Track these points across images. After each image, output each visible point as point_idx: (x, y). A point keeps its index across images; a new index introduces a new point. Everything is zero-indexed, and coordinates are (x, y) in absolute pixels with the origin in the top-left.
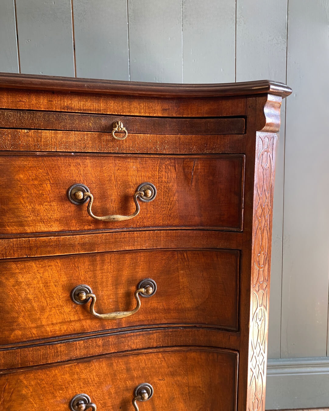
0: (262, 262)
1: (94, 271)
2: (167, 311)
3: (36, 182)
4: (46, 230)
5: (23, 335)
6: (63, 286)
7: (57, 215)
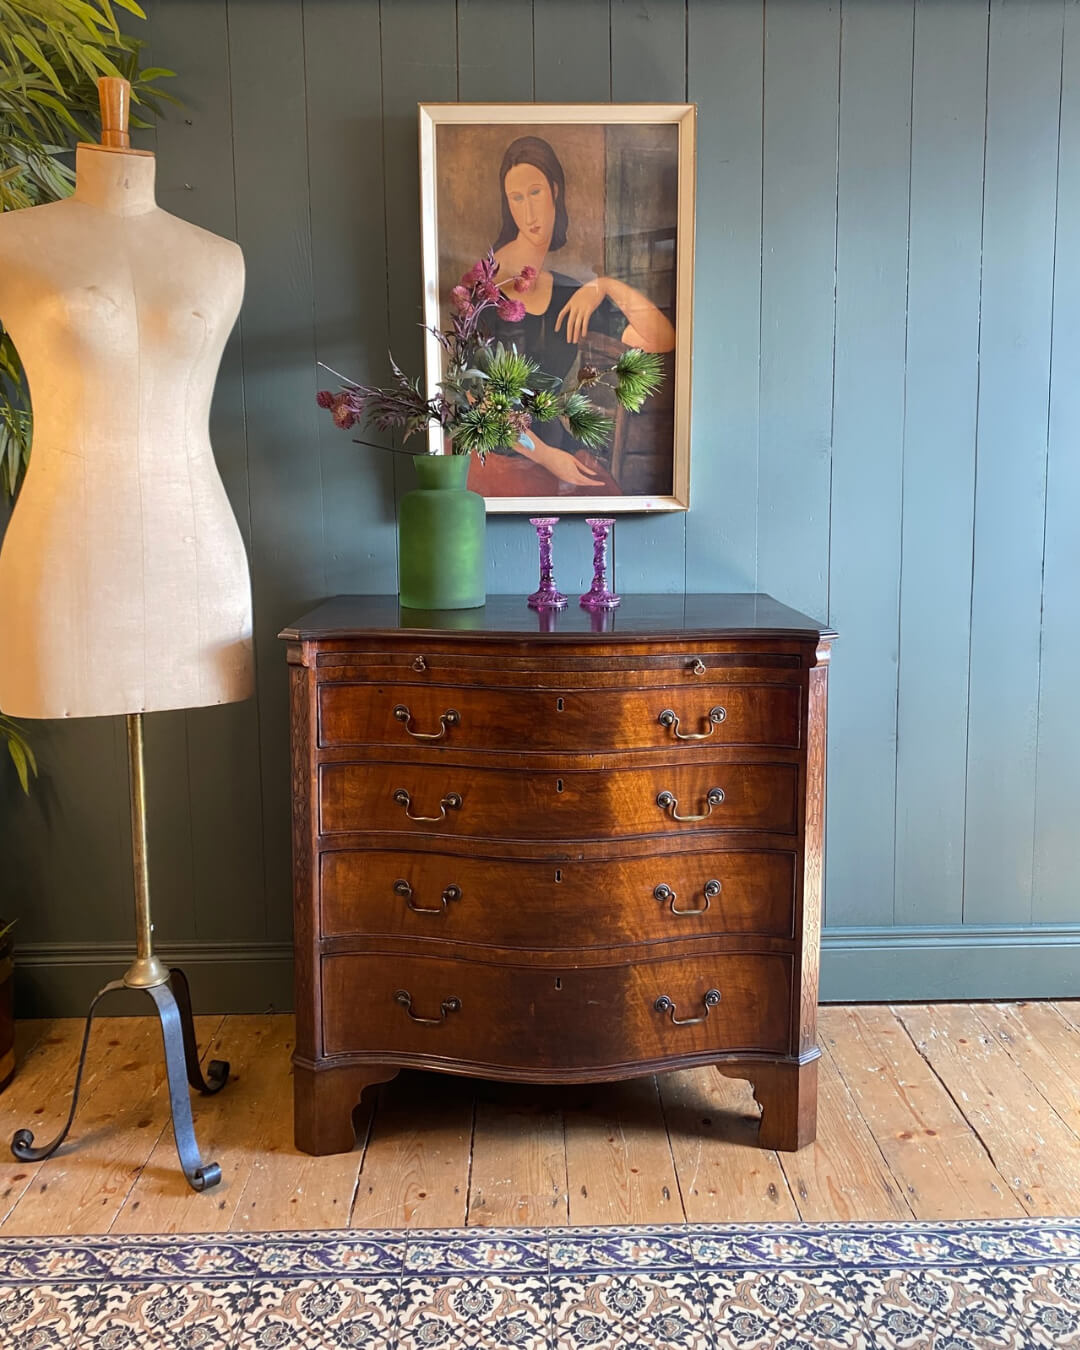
0: (816, 774)
1: (675, 780)
2: (733, 817)
4: (643, 746)
5: (622, 831)
6: (652, 793)
7: (651, 735)
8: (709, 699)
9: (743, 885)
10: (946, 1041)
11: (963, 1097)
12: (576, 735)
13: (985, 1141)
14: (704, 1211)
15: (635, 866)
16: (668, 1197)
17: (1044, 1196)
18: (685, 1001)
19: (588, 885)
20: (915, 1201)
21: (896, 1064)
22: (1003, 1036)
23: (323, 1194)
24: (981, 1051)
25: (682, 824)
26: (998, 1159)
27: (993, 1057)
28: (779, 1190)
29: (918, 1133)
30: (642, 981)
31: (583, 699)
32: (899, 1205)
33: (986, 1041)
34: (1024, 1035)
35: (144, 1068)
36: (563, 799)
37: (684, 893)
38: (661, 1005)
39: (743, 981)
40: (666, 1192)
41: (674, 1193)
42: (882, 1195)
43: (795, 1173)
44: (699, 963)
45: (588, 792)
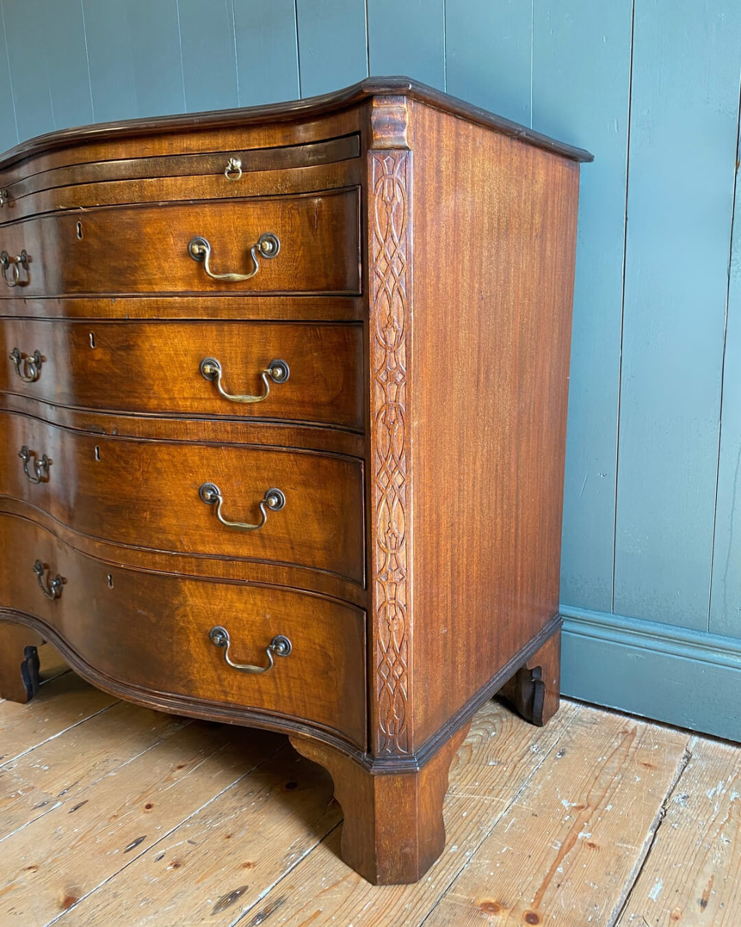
1: (222, 342)
2: (302, 403)
3: (161, 236)
4: (172, 289)
5: (159, 405)
6: (192, 357)
7: (180, 273)
8: (256, 221)
9: (313, 501)
12: (96, 270)
15: (176, 453)
18: (248, 641)
19: (124, 468)
25: (235, 407)
30: (196, 602)
31: (97, 219)
36: (97, 358)
37: (239, 500)
39: (318, 634)
44: (263, 595)
45: (118, 349)
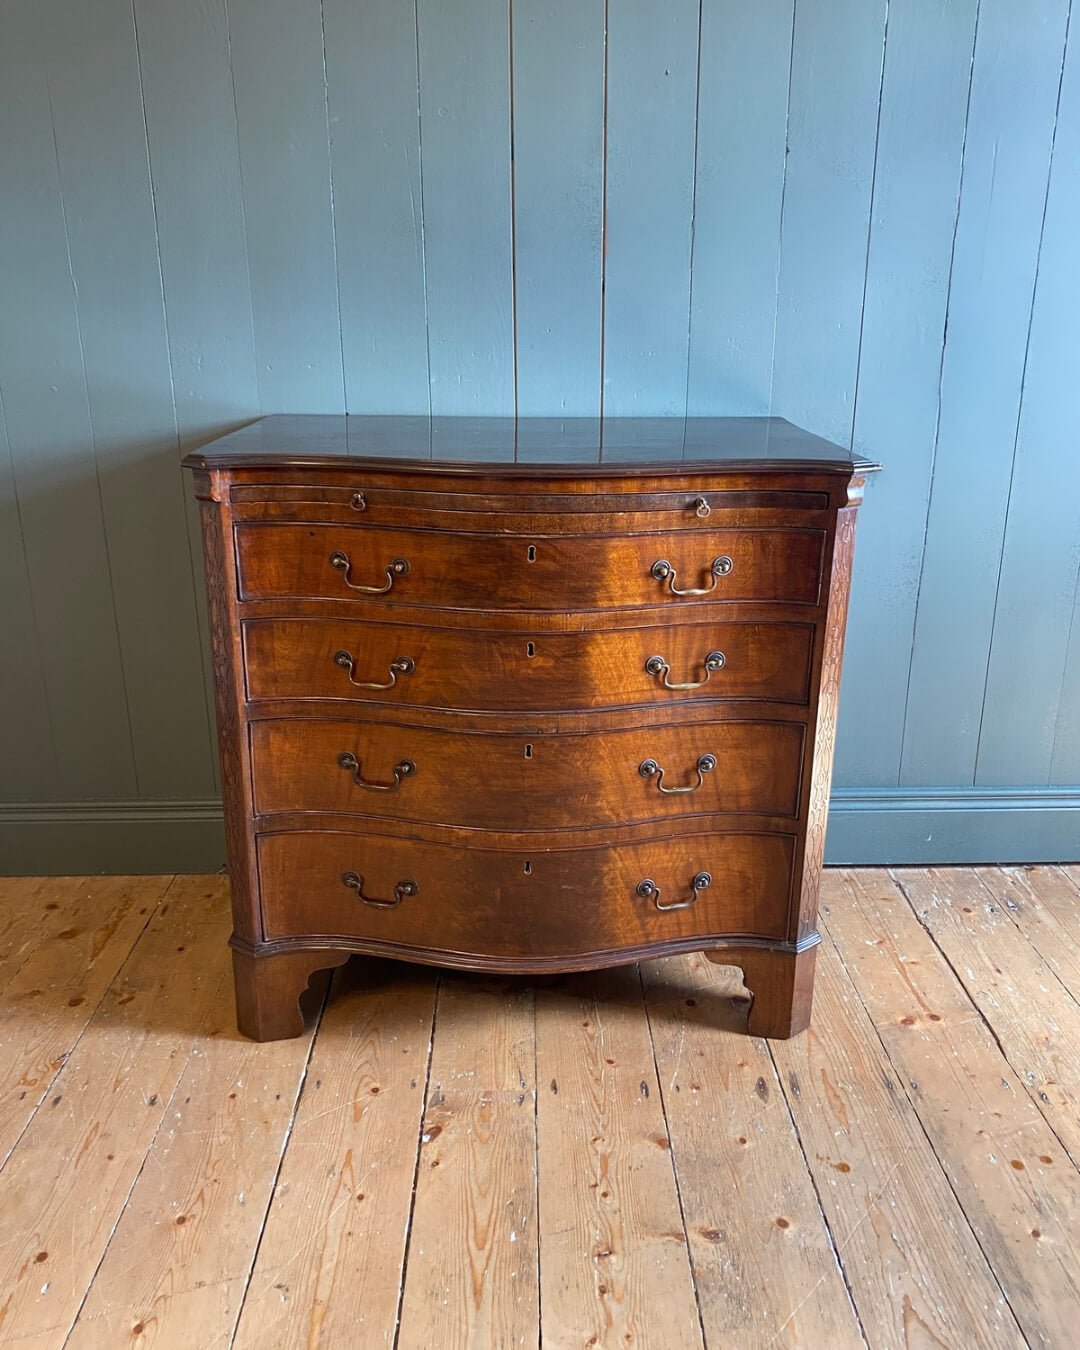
0: (836, 636)
1: (667, 643)
2: (734, 684)
3: (626, 561)
4: (631, 603)
5: (603, 701)
6: (640, 657)
7: (641, 590)
8: (713, 547)
9: (742, 759)
10: (948, 910)
11: (968, 975)
12: (550, 590)
13: (993, 1027)
14: (687, 1112)
15: (618, 740)
16: (647, 1095)
17: (1061, 1095)
18: (671, 885)
19: (563, 761)
20: (919, 1100)
21: (896, 936)
22: (1011, 904)
23: (265, 1088)
24: (987, 922)
25: (674, 693)
26: (1008, 1049)
27: (1000, 929)
28: (769, 1085)
29: (920, 1017)
30: (624, 866)
31: (559, 546)
32: (901, 1105)
33: (992, 910)
34: (1033, 904)
35: (81, 937)
36: (534, 665)
37: (673, 769)
38: (644, 890)
39: (737, 863)
40: (644, 1087)
41: (654, 1088)
42: (882, 1093)
43: (787, 1065)
44: (688, 843)
45: (564, 657)
